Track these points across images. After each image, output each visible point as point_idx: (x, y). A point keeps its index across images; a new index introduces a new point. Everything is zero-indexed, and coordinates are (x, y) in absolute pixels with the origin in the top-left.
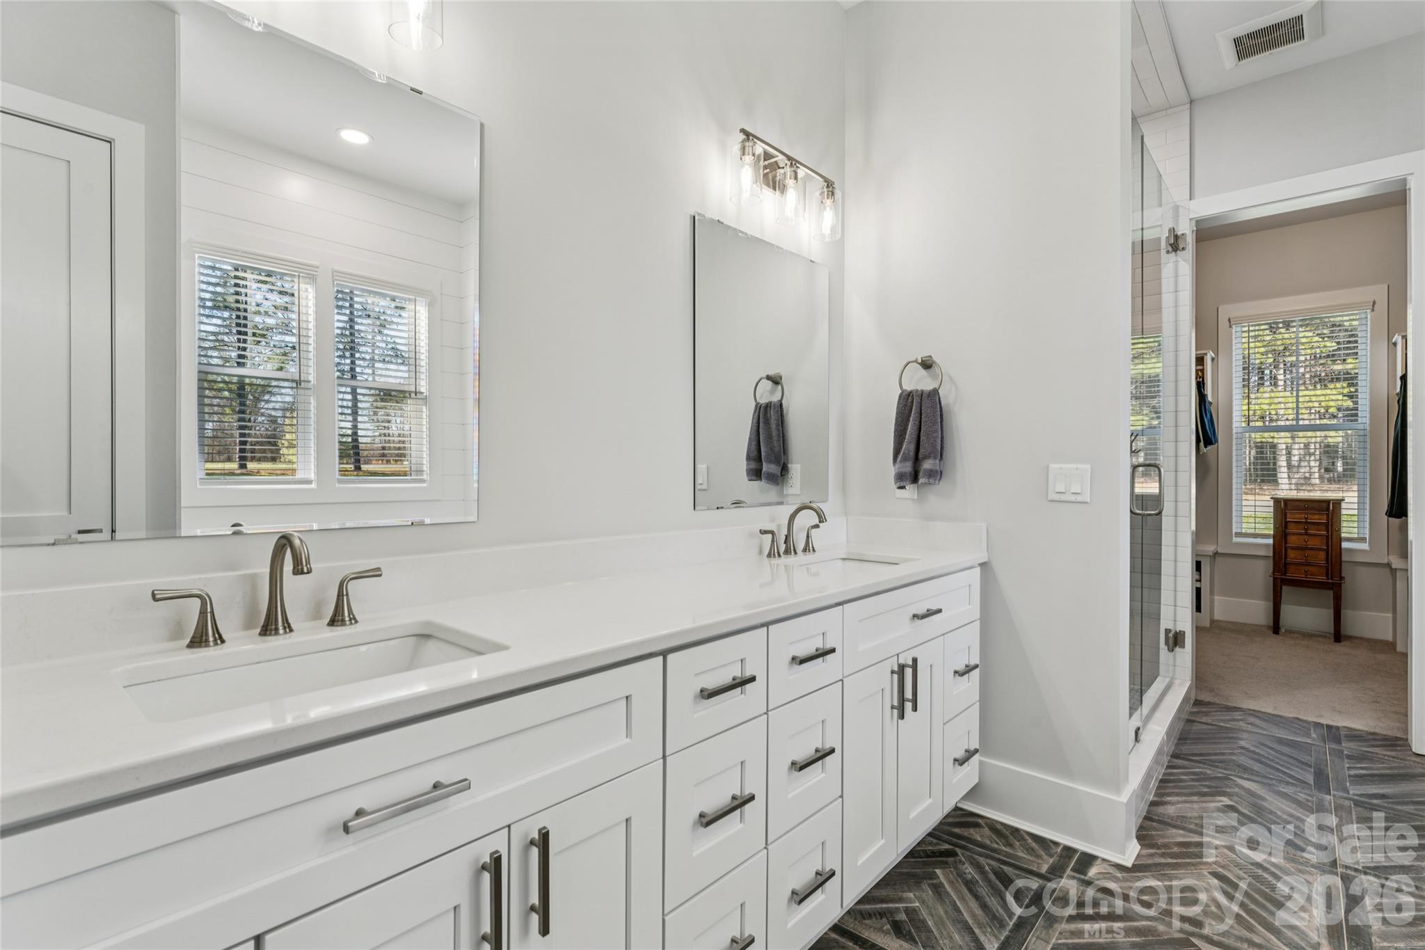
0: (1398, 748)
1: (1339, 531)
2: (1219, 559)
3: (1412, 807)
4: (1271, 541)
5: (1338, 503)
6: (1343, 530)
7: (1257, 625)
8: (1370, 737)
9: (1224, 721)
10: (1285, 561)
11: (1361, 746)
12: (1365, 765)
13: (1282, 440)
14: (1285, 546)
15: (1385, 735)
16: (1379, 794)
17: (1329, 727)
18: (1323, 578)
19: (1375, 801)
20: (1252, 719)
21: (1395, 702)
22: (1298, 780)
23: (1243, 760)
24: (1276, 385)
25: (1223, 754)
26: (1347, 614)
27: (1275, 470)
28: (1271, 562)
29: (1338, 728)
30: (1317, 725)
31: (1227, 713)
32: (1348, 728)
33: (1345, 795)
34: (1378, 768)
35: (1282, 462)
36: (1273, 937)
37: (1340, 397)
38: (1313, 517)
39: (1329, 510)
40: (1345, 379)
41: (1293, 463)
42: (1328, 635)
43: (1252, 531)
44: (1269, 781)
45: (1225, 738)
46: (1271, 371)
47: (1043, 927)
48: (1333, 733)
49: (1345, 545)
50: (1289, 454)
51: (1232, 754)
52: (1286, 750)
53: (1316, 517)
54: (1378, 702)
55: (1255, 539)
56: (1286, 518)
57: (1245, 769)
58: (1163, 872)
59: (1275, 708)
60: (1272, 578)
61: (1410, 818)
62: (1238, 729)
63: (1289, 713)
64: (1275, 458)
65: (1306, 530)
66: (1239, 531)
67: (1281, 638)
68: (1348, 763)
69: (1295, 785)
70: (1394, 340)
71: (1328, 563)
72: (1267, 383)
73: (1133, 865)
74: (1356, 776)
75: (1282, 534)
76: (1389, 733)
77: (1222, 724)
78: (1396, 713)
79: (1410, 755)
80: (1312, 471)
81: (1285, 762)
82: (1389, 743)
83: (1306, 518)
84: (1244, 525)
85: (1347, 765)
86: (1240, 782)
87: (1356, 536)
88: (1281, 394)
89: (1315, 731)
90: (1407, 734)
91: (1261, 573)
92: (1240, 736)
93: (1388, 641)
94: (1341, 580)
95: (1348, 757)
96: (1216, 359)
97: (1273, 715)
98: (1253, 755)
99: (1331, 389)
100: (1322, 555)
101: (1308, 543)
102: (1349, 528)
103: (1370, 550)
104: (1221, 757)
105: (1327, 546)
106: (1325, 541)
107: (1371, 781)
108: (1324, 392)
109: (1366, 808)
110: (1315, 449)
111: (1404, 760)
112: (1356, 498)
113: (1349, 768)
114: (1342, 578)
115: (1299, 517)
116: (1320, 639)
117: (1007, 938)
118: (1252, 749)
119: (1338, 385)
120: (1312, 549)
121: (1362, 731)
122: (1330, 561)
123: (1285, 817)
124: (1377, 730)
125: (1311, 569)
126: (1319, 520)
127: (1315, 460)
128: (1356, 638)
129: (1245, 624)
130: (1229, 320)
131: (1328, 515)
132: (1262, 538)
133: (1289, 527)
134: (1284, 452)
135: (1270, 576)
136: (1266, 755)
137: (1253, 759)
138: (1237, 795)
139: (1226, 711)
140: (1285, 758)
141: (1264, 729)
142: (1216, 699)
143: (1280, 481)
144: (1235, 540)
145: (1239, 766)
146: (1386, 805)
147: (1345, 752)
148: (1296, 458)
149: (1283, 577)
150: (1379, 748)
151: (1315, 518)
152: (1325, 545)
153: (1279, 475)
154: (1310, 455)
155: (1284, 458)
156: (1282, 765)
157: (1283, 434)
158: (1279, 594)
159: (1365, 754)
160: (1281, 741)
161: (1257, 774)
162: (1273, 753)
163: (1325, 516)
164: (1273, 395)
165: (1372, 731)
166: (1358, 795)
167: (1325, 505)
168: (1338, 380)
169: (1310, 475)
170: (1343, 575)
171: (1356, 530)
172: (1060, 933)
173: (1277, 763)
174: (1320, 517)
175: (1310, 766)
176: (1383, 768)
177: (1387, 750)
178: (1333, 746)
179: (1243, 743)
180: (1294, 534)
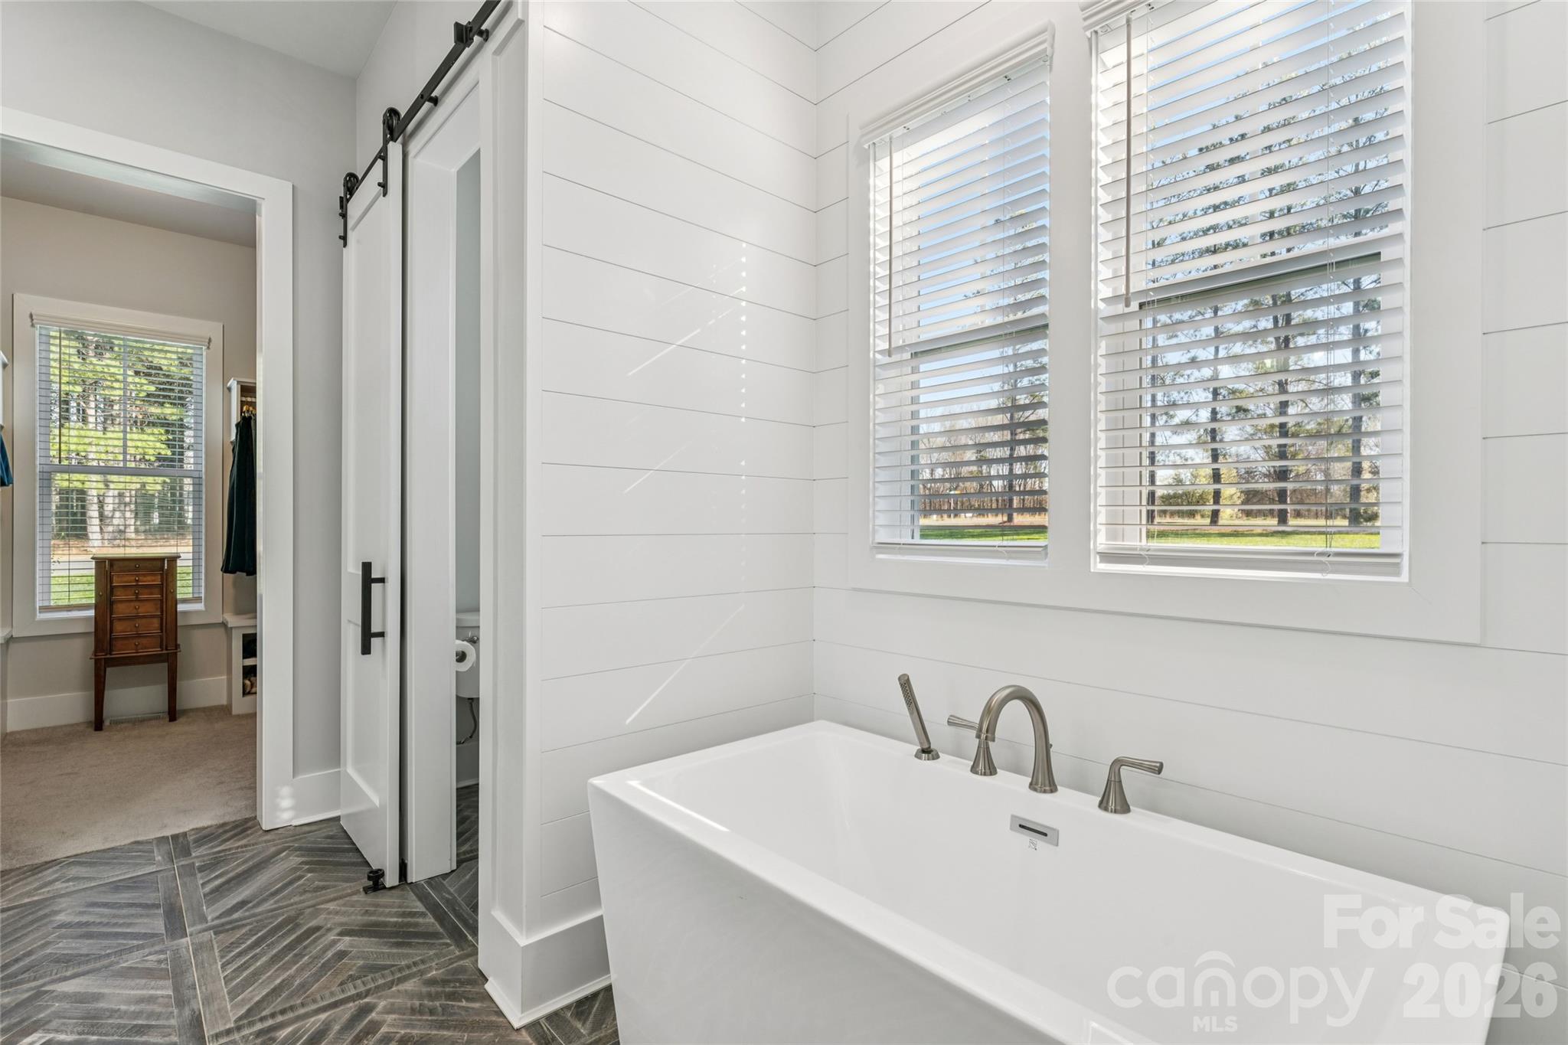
0: (249, 832)
1: (174, 592)
2: (13, 647)
3: (272, 902)
4: (91, 613)
5: (173, 559)
6: (179, 590)
7: (72, 725)
8: (221, 831)
9: (29, 894)
10: (110, 636)
11: (212, 847)
12: (219, 872)
13: (93, 485)
14: (111, 617)
15: (235, 821)
16: (238, 903)
17: (175, 837)
18: (157, 650)
19: (236, 916)
20: (74, 871)
21: (239, 776)
22: (145, 936)
23: (66, 946)
24: (85, 420)
25: (29, 954)
26: (182, 685)
27: (84, 522)
28: (92, 639)
29: (185, 834)
30: (163, 840)
31: (33, 878)
32: (197, 829)
33: (204, 926)
34: (234, 868)
35: (93, 513)
37: (158, 445)
38: (145, 579)
39: (163, 569)
40: (162, 425)
41: (106, 513)
42: (161, 715)
43: (66, 603)
44: (106, 962)
45: (32, 922)
46: (79, 404)
48: (180, 844)
49: (181, 607)
50: (101, 504)
51: (47, 944)
52: (124, 897)
53: (149, 578)
54: (222, 783)
55: (69, 613)
56: (111, 582)
57: (66, 960)
59: (106, 839)
60: (93, 660)
61: (272, 917)
62: (54, 897)
63: (122, 839)
64: (83, 507)
65: (137, 594)
66: (46, 604)
67: (107, 733)
68: (202, 878)
69: (139, 947)
70: (229, 385)
71: (162, 632)
72: (74, 418)
74: (212, 892)
75: (106, 603)
76: (238, 817)
77: (26, 900)
78: (241, 789)
79: (260, 836)
80: (127, 523)
81: (124, 917)
82: (239, 829)
83: (137, 581)
84: (53, 596)
85: (201, 882)
86: (63, 989)
87: (191, 596)
88: (92, 433)
89: (159, 850)
90: (256, 810)
91: (78, 656)
92: (56, 909)
93: (222, 706)
94: (176, 649)
95: (201, 869)
96: (10, 366)
97: (104, 851)
98: (80, 931)
99: (149, 434)
100: (156, 622)
101: (140, 610)
102: (184, 588)
103: (206, 610)
104: (27, 961)
105: (162, 612)
106: (159, 606)
107: (228, 890)
108: (142, 437)
109: (228, 930)
110: (131, 496)
111: (256, 844)
112: (191, 554)
113: (203, 885)
114: (177, 646)
115: (129, 579)
116: (153, 722)
118: (77, 919)
119: (156, 431)
120: (144, 617)
121: (211, 826)
122: (164, 628)
123: (132, 1008)
124: (227, 819)
125: (144, 641)
126: (153, 581)
127: (131, 511)
128: (192, 710)
129: (54, 728)
130: (31, 316)
131: (162, 575)
132: (79, 610)
133: (115, 593)
134: (96, 500)
135: (91, 659)
136: (98, 920)
137: (82, 936)
138: (58, 1015)
139: (33, 875)
140: (124, 911)
141: (94, 879)
142: (14, 861)
143: (91, 536)
144: (40, 616)
145: (58, 961)
146: (247, 914)
147: (197, 865)
148: (110, 507)
149: (108, 656)
150: (232, 841)
151: (148, 580)
152: (159, 610)
153: (90, 529)
154: (126, 504)
155: (95, 507)
156: (121, 925)
157: (94, 477)
158: (102, 680)
159: (217, 855)
160: (116, 887)
161: (86, 958)
162: (106, 911)
163: (159, 577)
164: (83, 433)
165: (221, 822)
166: (218, 918)
167: (159, 564)
168: (154, 424)
169: (125, 528)
170: (178, 642)
171: (190, 590)
173: (115, 925)
174: (153, 578)
175: (158, 906)
176: (238, 865)
177: (239, 840)
178: (183, 863)
179: (62, 918)
180: (121, 601)
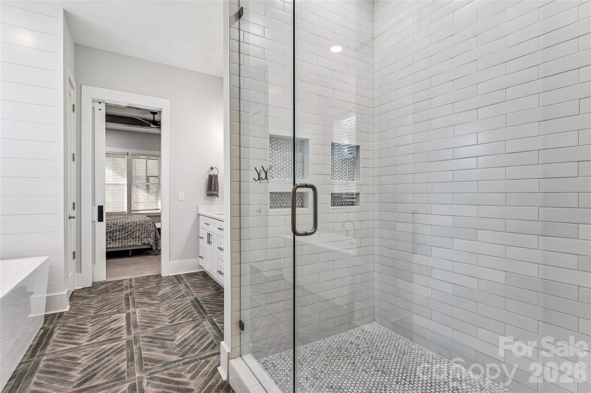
36: (161, 376)
47: (216, 335)
58: (207, 375)
73: (217, 370)
117: (218, 328)
172: (211, 336)
